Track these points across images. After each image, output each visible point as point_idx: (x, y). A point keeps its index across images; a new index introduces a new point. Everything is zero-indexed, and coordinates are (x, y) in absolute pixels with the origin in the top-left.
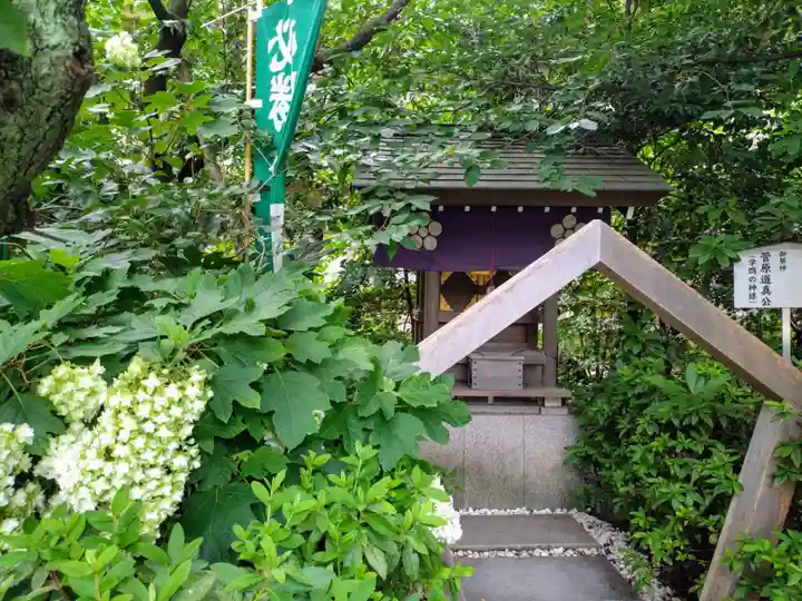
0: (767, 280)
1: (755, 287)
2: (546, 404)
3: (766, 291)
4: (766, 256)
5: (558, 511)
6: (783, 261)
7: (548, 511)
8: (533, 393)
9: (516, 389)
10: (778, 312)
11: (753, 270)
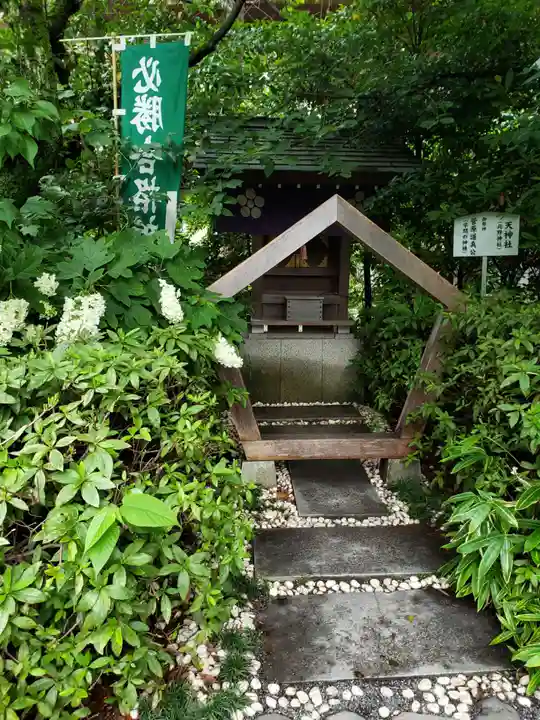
0: (474, 237)
1: (466, 242)
2: (339, 332)
3: (473, 244)
4: (474, 222)
5: (345, 403)
6: (484, 224)
7: (338, 403)
8: (328, 323)
9: (318, 321)
10: (480, 259)
11: (465, 231)
